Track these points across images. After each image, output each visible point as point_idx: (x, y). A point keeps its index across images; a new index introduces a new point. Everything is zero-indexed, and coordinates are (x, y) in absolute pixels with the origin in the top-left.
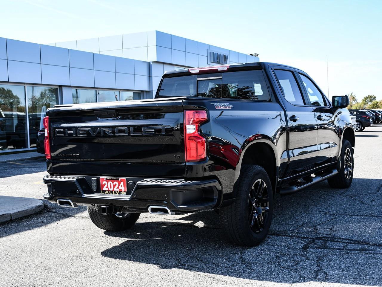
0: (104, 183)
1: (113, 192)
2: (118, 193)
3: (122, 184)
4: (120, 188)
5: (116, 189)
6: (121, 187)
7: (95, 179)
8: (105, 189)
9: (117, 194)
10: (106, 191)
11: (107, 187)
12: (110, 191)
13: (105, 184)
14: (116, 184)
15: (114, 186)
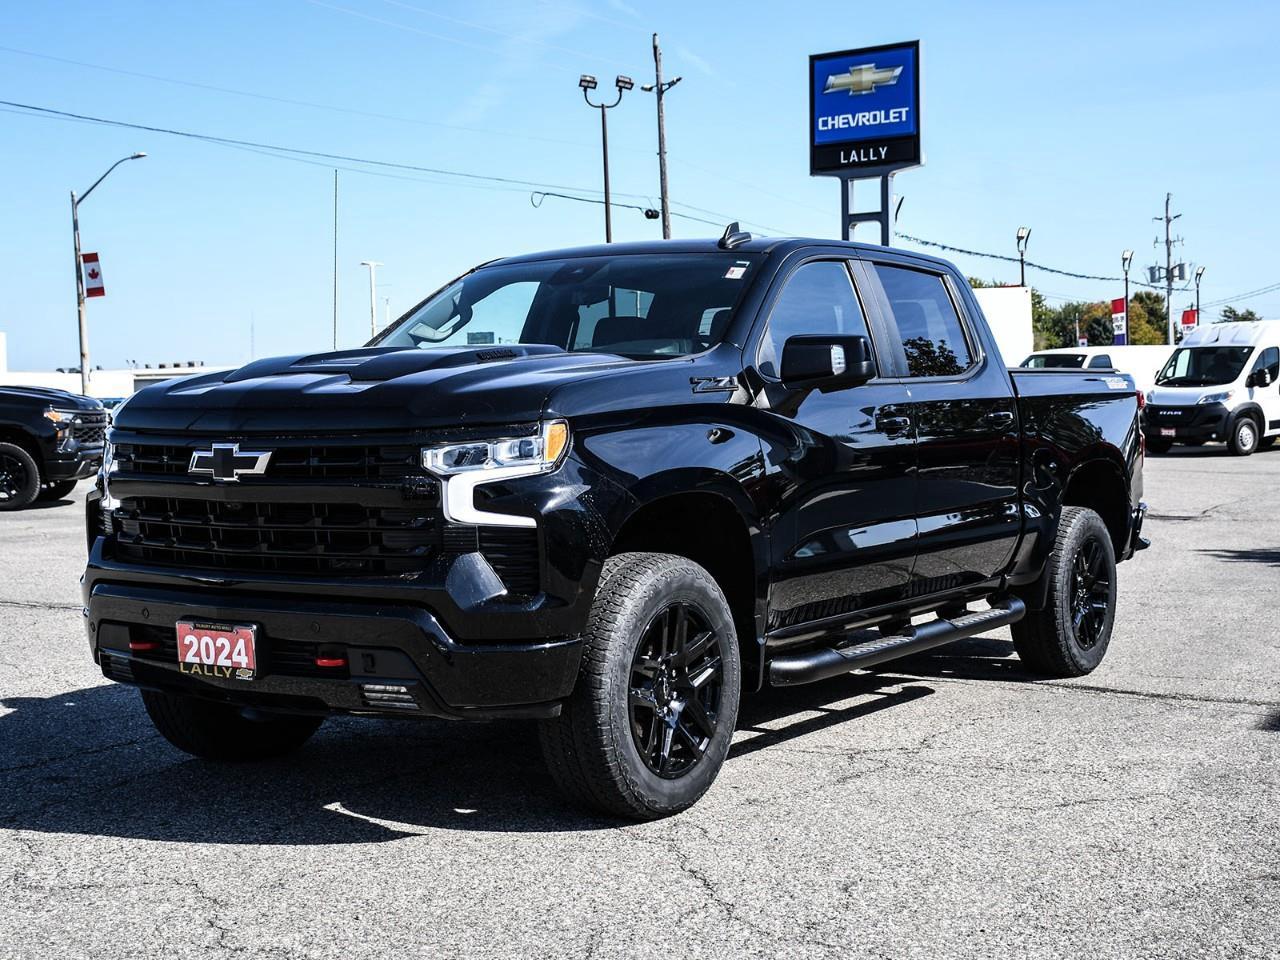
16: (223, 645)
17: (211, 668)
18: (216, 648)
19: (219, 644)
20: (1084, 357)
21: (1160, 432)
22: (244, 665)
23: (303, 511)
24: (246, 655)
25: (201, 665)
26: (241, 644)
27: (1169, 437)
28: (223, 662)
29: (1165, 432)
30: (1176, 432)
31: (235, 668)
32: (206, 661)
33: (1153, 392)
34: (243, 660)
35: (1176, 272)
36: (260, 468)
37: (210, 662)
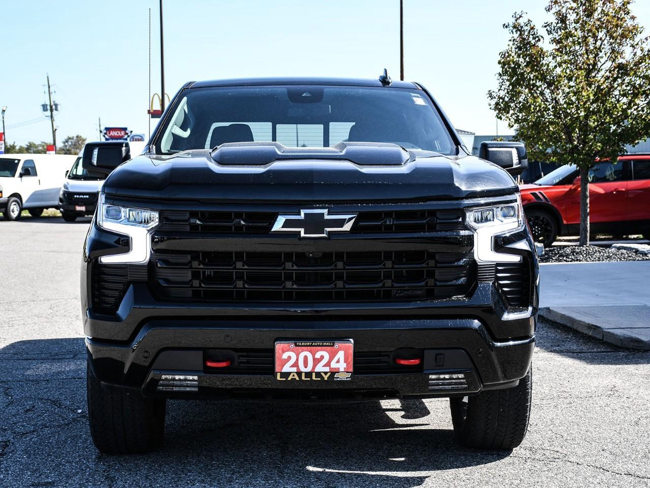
16: (322, 357)
17: (308, 374)
18: (314, 359)
19: (318, 356)
20: (19, 160)
21: (75, 208)
22: (342, 370)
23: (374, 257)
24: (345, 362)
25: (299, 373)
26: (341, 355)
27: (81, 212)
28: (320, 368)
29: (78, 208)
30: (86, 208)
31: (333, 373)
32: (303, 369)
33: (68, 183)
34: (342, 366)
35: (54, 107)
36: (347, 227)
37: (309, 369)
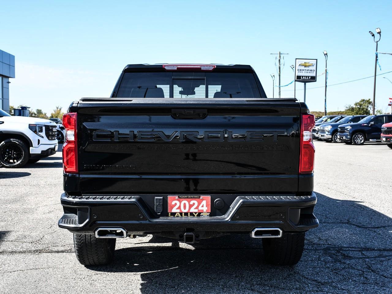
0: (173, 203)
1: (189, 214)
2: (196, 215)
3: (204, 203)
4: (200, 208)
5: (193, 210)
6: (203, 206)
7: (161, 198)
8: (174, 210)
9: (194, 216)
10: (177, 214)
11: (179, 208)
12: (183, 214)
13: (176, 204)
14: (194, 204)
15: (191, 206)
